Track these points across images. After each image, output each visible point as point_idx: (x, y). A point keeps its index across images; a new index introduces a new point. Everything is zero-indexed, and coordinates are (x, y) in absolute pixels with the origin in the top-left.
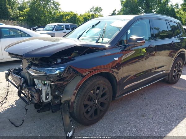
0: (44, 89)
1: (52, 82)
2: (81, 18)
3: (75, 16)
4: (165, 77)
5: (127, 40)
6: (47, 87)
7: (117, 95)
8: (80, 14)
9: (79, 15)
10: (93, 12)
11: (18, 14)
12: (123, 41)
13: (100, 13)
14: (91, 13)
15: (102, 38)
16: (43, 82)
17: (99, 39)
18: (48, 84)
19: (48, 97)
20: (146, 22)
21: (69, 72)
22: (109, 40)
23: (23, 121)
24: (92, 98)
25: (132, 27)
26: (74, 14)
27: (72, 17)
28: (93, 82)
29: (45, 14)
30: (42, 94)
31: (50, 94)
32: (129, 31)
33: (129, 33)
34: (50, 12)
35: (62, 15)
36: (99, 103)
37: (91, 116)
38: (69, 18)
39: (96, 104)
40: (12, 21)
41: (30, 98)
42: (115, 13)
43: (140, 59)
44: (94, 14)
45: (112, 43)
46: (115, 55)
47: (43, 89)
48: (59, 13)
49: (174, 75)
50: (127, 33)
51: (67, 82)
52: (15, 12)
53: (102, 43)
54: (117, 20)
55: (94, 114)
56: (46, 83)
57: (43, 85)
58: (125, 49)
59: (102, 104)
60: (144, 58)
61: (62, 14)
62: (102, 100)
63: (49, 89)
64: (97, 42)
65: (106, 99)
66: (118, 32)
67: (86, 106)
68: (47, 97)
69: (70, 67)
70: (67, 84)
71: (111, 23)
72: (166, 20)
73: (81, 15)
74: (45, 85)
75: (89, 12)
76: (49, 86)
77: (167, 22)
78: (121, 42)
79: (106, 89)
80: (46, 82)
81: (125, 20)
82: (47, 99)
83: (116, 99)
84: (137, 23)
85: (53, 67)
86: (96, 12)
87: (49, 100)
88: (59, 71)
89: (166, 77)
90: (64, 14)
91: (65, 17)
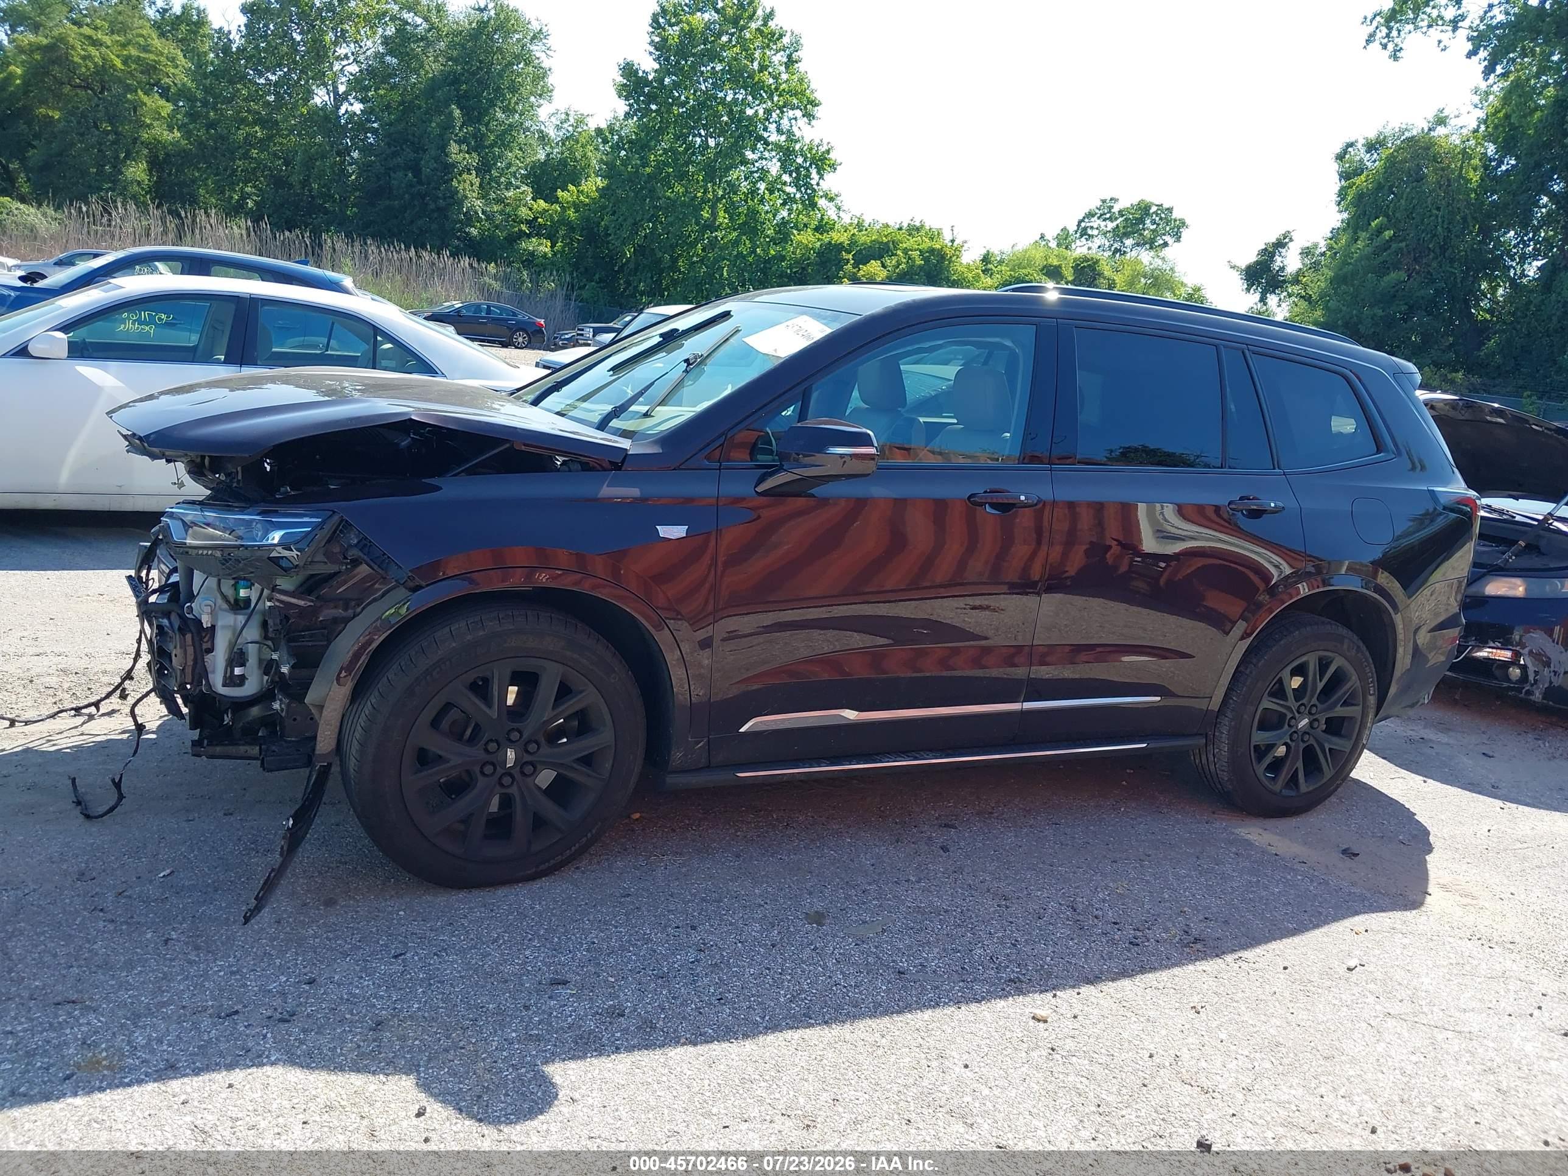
0: (224, 627)
6: (241, 619)
8: (982, 252)
10: (1098, 241)
11: (524, 212)
13: (1166, 252)
14: (1081, 249)
16: (227, 587)
19: (238, 671)
23: (117, 785)
24: (479, 730)
29: (711, 226)
30: (211, 650)
31: (252, 660)
34: (753, 213)
35: (839, 247)
37: (462, 833)
40: (465, 261)
42: (1278, 262)
44: (1104, 255)
47: (219, 624)
48: (821, 228)
49: (1261, 747)
51: (346, 609)
52: (500, 201)
56: (248, 601)
57: (225, 606)
61: (838, 237)
63: (252, 632)
68: (232, 671)
69: (344, 526)
73: (986, 259)
74: (239, 606)
75: (1064, 239)
76: (257, 617)
79: (588, 697)
80: (243, 593)
82: (232, 681)
86: (1129, 242)
87: (250, 689)
88: (282, 533)
90: (853, 242)
91: (856, 265)
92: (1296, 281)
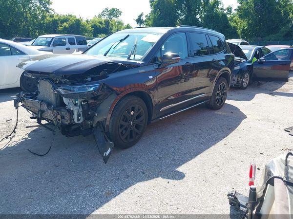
1: (83, 102)
2: (88, 26)
3: (78, 22)
4: (206, 101)
5: (161, 58)
6: (78, 107)
7: (153, 118)
8: (86, 19)
9: (84, 21)
10: (106, 16)
12: (157, 58)
13: (119, 18)
14: (104, 18)
15: (133, 55)
16: (74, 102)
17: (130, 56)
18: (79, 104)
19: (79, 118)
20: (182, 36)
21: (103, 89)
22: (142, 57)
23: (51, 147)
24: (126, 119)
25: (167, 41)
26: (77, 20)
27: (73, 24)
28: (128, 101)
29: (26, 18)
30: (73, 114)
31: (81, 115)
32: (163, 47)
33: (163, 50)
35: (56, 20)
36: (135, 125)
37: (126, 138)
38: (67, 25)
39: (131, 126)
41: (59, 120)
42: (142, 18)
43: (178, 81)
44: (108, 19)
45: (145, 60)
46: (149, 73)
47: (74, 109)
48: (51, 16)
49: (217, 99)
50: (161, 49)
51: (101, 101)
53: (134, 60)
54: (150, 35)
55: (129, 136)
56: (77, 103)
57: (74, 105)
58: (160, 67)
59: (137, 127)
60: (183, 80)
61: (56, 18)
62: (137, 121)
63: (81, 110)
64: (129, 59)
65: (141, 122)
66: (151, 48)
67: (121, 126)
69: (104, 84)
70: (100, 104)
71: (142, 37)
72: (205, 34)
73: (87, 21)
74: (76, 105)
75: (100, 16)
76: (81, 106)
77: (207, 36)
78: (155, 60)
79: (142, 110)
81: (158, 34)
82: (78, 120)
83: (152, 122)
84: (172, 37)
85: (86, 85)
86: (112, 16)
87: (81, 121)
88: (93, 88)
89: (208, 100)
90: (59, 19)
91: (61, 24)
92: (146, 21)
